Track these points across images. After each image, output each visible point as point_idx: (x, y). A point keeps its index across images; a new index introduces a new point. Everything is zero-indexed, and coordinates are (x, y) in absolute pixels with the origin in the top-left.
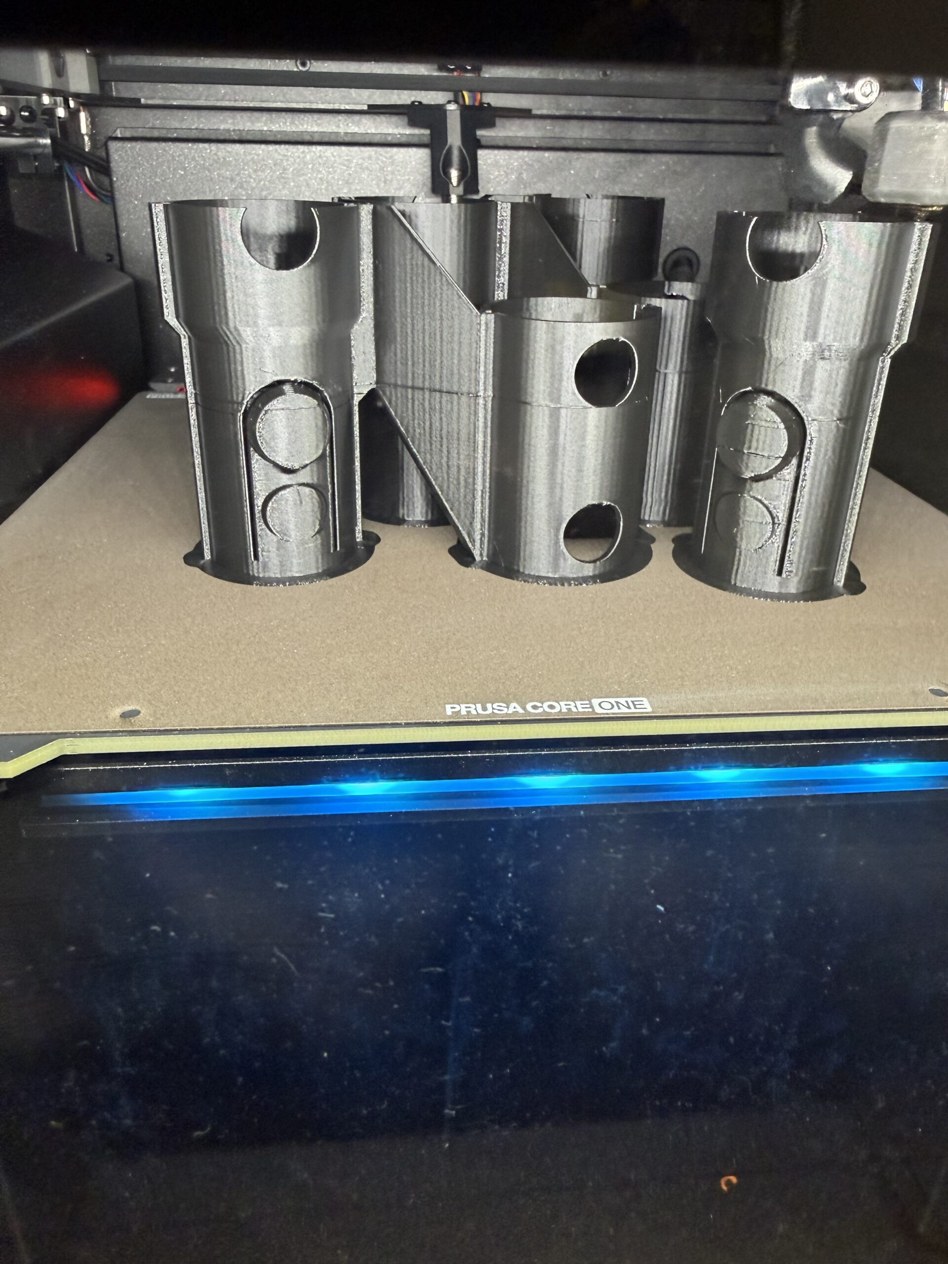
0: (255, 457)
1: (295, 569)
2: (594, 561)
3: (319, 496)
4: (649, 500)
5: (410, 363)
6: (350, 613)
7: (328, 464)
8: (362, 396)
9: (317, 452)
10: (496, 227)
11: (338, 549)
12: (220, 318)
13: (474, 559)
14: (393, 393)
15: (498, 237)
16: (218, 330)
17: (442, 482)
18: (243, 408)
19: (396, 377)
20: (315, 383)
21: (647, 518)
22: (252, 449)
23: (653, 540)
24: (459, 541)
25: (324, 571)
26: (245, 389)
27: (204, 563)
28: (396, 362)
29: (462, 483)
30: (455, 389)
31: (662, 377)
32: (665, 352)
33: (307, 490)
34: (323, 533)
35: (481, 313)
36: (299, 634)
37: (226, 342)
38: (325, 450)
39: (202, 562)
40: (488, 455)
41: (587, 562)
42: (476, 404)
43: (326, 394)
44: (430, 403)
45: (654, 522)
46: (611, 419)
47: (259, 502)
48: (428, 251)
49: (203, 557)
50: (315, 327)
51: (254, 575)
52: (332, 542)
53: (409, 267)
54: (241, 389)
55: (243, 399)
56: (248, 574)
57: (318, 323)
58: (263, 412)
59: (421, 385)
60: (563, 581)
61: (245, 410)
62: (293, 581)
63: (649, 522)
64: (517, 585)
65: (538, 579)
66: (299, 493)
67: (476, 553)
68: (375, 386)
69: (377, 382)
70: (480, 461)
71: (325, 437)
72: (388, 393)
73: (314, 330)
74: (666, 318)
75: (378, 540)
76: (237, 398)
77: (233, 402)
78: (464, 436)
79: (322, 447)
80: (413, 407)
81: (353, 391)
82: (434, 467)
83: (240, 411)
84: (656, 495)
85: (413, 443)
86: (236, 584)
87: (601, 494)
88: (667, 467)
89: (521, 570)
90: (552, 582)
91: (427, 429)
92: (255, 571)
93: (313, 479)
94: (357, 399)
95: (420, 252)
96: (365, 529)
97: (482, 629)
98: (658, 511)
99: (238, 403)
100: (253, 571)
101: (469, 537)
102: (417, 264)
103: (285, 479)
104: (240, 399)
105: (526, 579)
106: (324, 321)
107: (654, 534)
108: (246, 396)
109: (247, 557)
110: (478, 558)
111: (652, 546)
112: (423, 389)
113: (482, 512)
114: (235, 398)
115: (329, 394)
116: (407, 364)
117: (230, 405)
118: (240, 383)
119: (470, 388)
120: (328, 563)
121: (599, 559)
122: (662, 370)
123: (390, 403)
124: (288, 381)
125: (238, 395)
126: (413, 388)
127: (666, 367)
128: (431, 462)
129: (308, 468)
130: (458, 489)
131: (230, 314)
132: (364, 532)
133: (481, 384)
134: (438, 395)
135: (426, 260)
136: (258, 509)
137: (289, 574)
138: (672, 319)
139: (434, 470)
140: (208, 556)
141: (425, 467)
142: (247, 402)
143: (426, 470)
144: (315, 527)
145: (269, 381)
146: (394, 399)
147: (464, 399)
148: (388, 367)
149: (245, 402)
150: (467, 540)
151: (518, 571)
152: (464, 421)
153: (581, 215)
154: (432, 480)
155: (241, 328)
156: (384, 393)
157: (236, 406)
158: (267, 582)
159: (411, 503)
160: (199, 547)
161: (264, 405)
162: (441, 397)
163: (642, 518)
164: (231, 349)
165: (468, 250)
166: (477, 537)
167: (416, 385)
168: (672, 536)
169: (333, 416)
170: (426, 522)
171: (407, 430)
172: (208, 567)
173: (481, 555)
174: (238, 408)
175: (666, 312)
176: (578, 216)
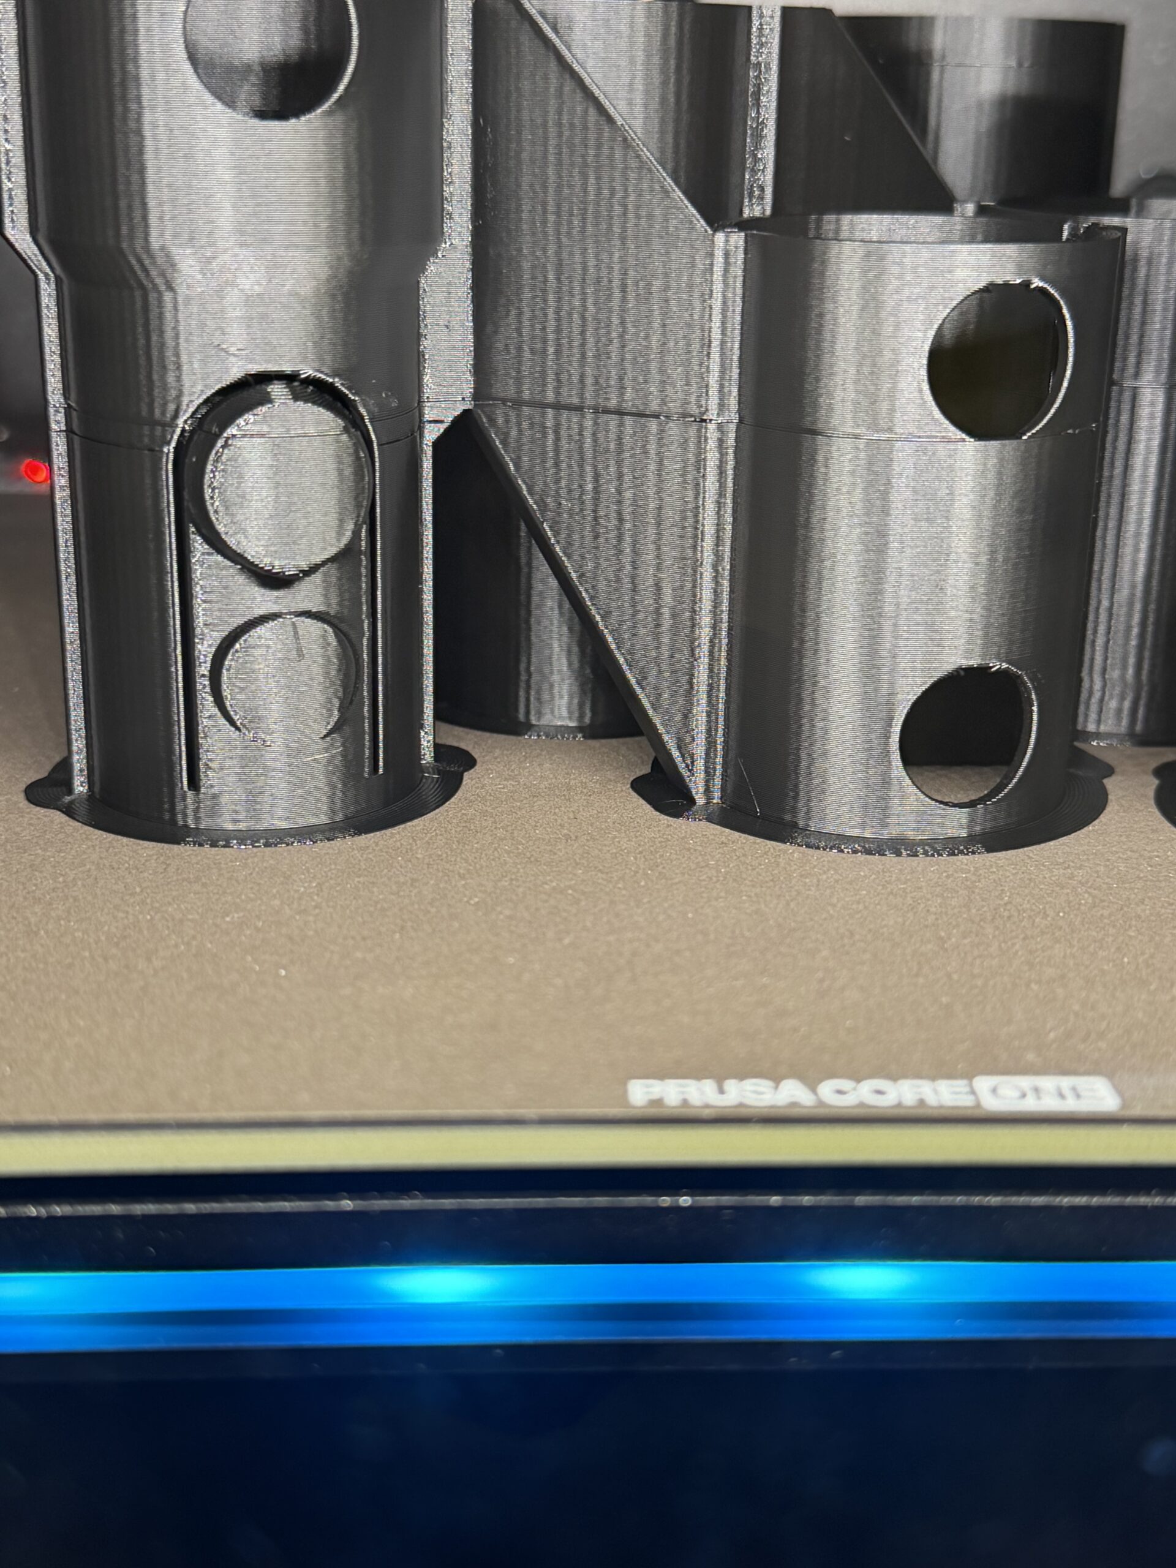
0: (198, 546)
1: (280, 814)
2: (972, 804)
3: (339, 641)
4: (1098, 685)
5: (551, 350)
6: (407, 901)
7: (364, 571)
8: (442, 428)
9: (339, 540)
10: (748, 59)
11: (381, 771)
12: (132, 229)
13: (692, 801)
14: (513, 419)
15: (753, 81)
16: (125, 257)
17: (620, 623)
18: (176, 437)
19: (519, 381)
20: (338, 383)
21: (1091, 727)
22: (193, 529)
23: (1110, 771)
24: (656, 764)
25: (347, 818)
26: (180, 395)
27: (72, 802)
28: (519, 349)
29: (667, 622)
30: (654, 406)
31: (1127, 396)
32: (1134, 338)
33: (313, 628)
34: (347, 729)
35: (715, 230)
36: (291, 939)
37: (142, 287)
38: (356, 533)
39: (68, 799)
40: (727, 559)
41: (955, 805)
42: (701, 440)
43: (362, 410)
44: (595, 440)
45: (1108, 735)
46: (1011, 470)
47: (205, 650)
48: (597, 92)
49: (70, 790)
50: (342, 250)
51: (186, 826)
52: (367, 753)
53: (552, 131)
54: (174, 393)
55: (176, 416)
56: (173, 821)
57: (349, 246)
58: (220, 443)
59: (576, 401)
60: (899, 846)
61: (179, 442)
62: (274, 838)
63: (1097, 735)
64: (789, 853)
65: (838, 842)
66: (296, 633)
67: (697, 786)
68: (468, 405)
69: (477, 396)
70: (707, 573)
71: (358, 506)
72: (500, 421)
73: (339, 258)
74: (1136, 259)
75: (470, 762)
76: (163, 413)
77: (153, 423)
78: (671, 515)
79: (350, 527)
80: (557, 451)
81: (421, 415)
82: (602, 586)
83: (169, 443)
84: (1114, 674)
85: (556, 533)
86: (146, 844)
87: (986, 645)
88: (1138, 606)
89: (801, 823)
90: (875, 848)
91: (588, 498)
92: (191, 815)
93: (329, 605)
94: (431, 434)
95: (579, 95)
96: (438, 741)
97: (712, 937)
98: (1119, 711)
99: (164, 425)
100: (185, 815)
101: (679, 748)
102: (572, 125)
103: (264, 600)
104: (169, 414)
105: (812, 840)
106: (362, 238)
107: (1109, 758)
108: (184, 407)
109: (172, 785)
110: (700, 799)
111: (1105, 781)
112: (579, 409)
113: (711, 687)
114: (157, 412)
115: (368, 411)
116: (544, 351)
117: (146, 430)
118: (171, 379)
119: (686, 402)
120: (356, 802)
121: (982, 800)
122: (1128, 383)
123: (504, 443)
124: (280, 377)
125: (164, 405)
126: (558, 407)
127: (1137, 375)
128: (595, 578)
129: (317, 578)
130: (657, 636)
131: (153, 220)
132: (437, 747)
133: (714, 391)
134: (613, 421)
135: (592, 112)
136: (203, 669)
137: (265, 824)
138: (1150, 262)
139: (603, 597)
140: (80, 786)
141: (581, 588)
142: (185, 422)
143: (584, 594)
144: (330, 716)
145: (235, 372)
146: (514, 433)
147: (674, 429)
148: (501, 360)
149: (180, 422)
150: (676, 754)
151: (795, 825)
152: (673, 483)
153: (937, 55)
154: (598, 618)
155: (174, 251)
156: (492, 421)
157: (158, 430)
158: (218, 839)
159: (545, 686)
160: (64, 767)
161: (223, 427)
162: (621, 425)
163: (1079, 727)
164: (152, 296)
165: (685, 105)
166: (699, 748)
167: (563, 401)
168: (1154, 764)
169: (377, 464)
170: (580, 729)
171: (542, 504)
172: (82, 809)
173: (708, 791)
174: (164, 436)
175: (1136, 244)
176: (929, 53)
